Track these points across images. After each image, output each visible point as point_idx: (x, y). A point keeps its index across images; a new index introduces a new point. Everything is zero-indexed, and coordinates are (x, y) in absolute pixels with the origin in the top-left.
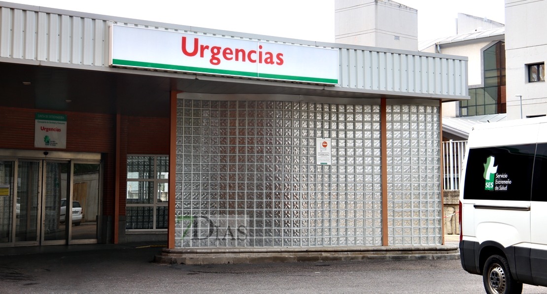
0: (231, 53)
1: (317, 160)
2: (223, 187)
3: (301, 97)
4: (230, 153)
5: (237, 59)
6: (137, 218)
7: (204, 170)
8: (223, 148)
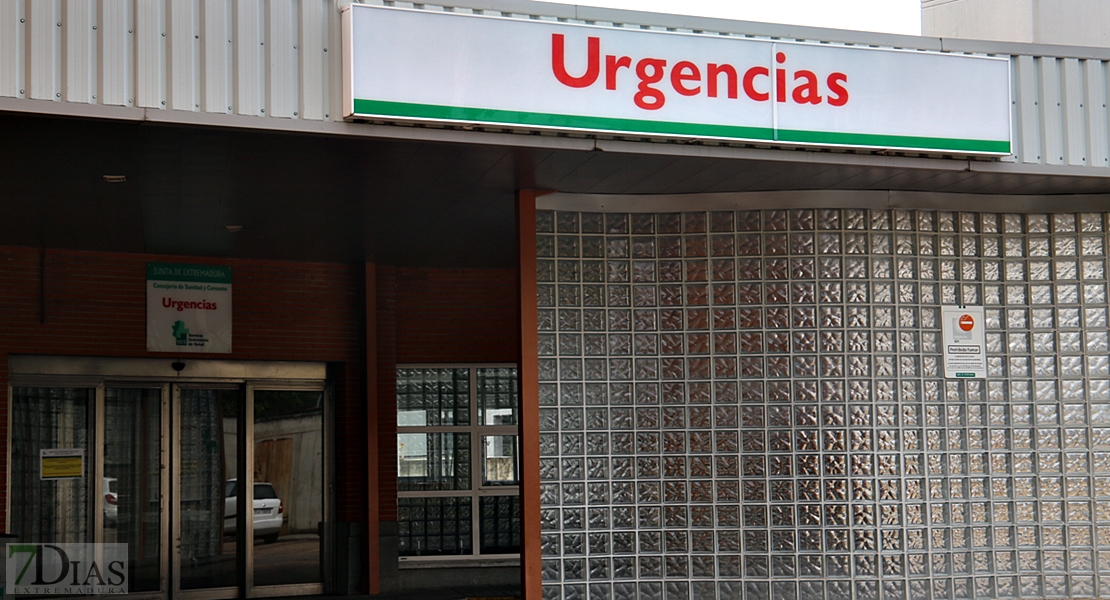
0: (696, 76)
1: (946, 365)
2: (675, 444)
3: (894, 196)
4: (690, 351)
5: (712, 92)
6: (426, 525)
7: (616, 399)
8: (670, 339)
